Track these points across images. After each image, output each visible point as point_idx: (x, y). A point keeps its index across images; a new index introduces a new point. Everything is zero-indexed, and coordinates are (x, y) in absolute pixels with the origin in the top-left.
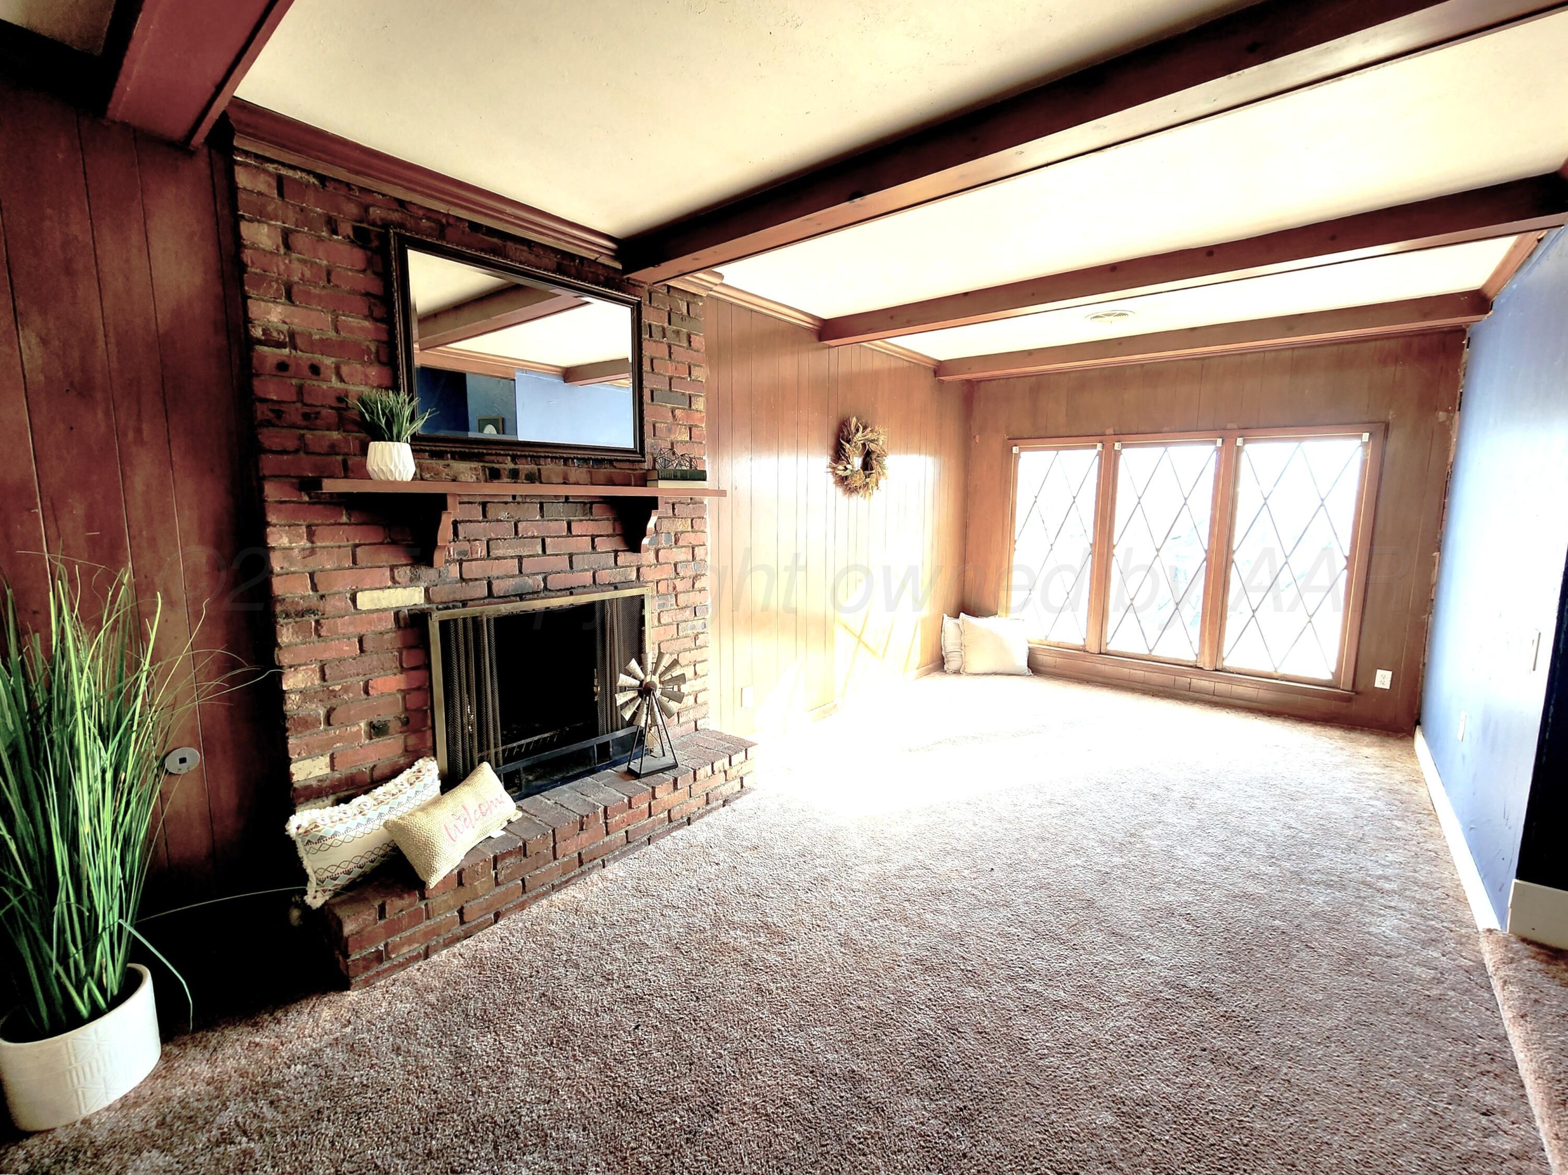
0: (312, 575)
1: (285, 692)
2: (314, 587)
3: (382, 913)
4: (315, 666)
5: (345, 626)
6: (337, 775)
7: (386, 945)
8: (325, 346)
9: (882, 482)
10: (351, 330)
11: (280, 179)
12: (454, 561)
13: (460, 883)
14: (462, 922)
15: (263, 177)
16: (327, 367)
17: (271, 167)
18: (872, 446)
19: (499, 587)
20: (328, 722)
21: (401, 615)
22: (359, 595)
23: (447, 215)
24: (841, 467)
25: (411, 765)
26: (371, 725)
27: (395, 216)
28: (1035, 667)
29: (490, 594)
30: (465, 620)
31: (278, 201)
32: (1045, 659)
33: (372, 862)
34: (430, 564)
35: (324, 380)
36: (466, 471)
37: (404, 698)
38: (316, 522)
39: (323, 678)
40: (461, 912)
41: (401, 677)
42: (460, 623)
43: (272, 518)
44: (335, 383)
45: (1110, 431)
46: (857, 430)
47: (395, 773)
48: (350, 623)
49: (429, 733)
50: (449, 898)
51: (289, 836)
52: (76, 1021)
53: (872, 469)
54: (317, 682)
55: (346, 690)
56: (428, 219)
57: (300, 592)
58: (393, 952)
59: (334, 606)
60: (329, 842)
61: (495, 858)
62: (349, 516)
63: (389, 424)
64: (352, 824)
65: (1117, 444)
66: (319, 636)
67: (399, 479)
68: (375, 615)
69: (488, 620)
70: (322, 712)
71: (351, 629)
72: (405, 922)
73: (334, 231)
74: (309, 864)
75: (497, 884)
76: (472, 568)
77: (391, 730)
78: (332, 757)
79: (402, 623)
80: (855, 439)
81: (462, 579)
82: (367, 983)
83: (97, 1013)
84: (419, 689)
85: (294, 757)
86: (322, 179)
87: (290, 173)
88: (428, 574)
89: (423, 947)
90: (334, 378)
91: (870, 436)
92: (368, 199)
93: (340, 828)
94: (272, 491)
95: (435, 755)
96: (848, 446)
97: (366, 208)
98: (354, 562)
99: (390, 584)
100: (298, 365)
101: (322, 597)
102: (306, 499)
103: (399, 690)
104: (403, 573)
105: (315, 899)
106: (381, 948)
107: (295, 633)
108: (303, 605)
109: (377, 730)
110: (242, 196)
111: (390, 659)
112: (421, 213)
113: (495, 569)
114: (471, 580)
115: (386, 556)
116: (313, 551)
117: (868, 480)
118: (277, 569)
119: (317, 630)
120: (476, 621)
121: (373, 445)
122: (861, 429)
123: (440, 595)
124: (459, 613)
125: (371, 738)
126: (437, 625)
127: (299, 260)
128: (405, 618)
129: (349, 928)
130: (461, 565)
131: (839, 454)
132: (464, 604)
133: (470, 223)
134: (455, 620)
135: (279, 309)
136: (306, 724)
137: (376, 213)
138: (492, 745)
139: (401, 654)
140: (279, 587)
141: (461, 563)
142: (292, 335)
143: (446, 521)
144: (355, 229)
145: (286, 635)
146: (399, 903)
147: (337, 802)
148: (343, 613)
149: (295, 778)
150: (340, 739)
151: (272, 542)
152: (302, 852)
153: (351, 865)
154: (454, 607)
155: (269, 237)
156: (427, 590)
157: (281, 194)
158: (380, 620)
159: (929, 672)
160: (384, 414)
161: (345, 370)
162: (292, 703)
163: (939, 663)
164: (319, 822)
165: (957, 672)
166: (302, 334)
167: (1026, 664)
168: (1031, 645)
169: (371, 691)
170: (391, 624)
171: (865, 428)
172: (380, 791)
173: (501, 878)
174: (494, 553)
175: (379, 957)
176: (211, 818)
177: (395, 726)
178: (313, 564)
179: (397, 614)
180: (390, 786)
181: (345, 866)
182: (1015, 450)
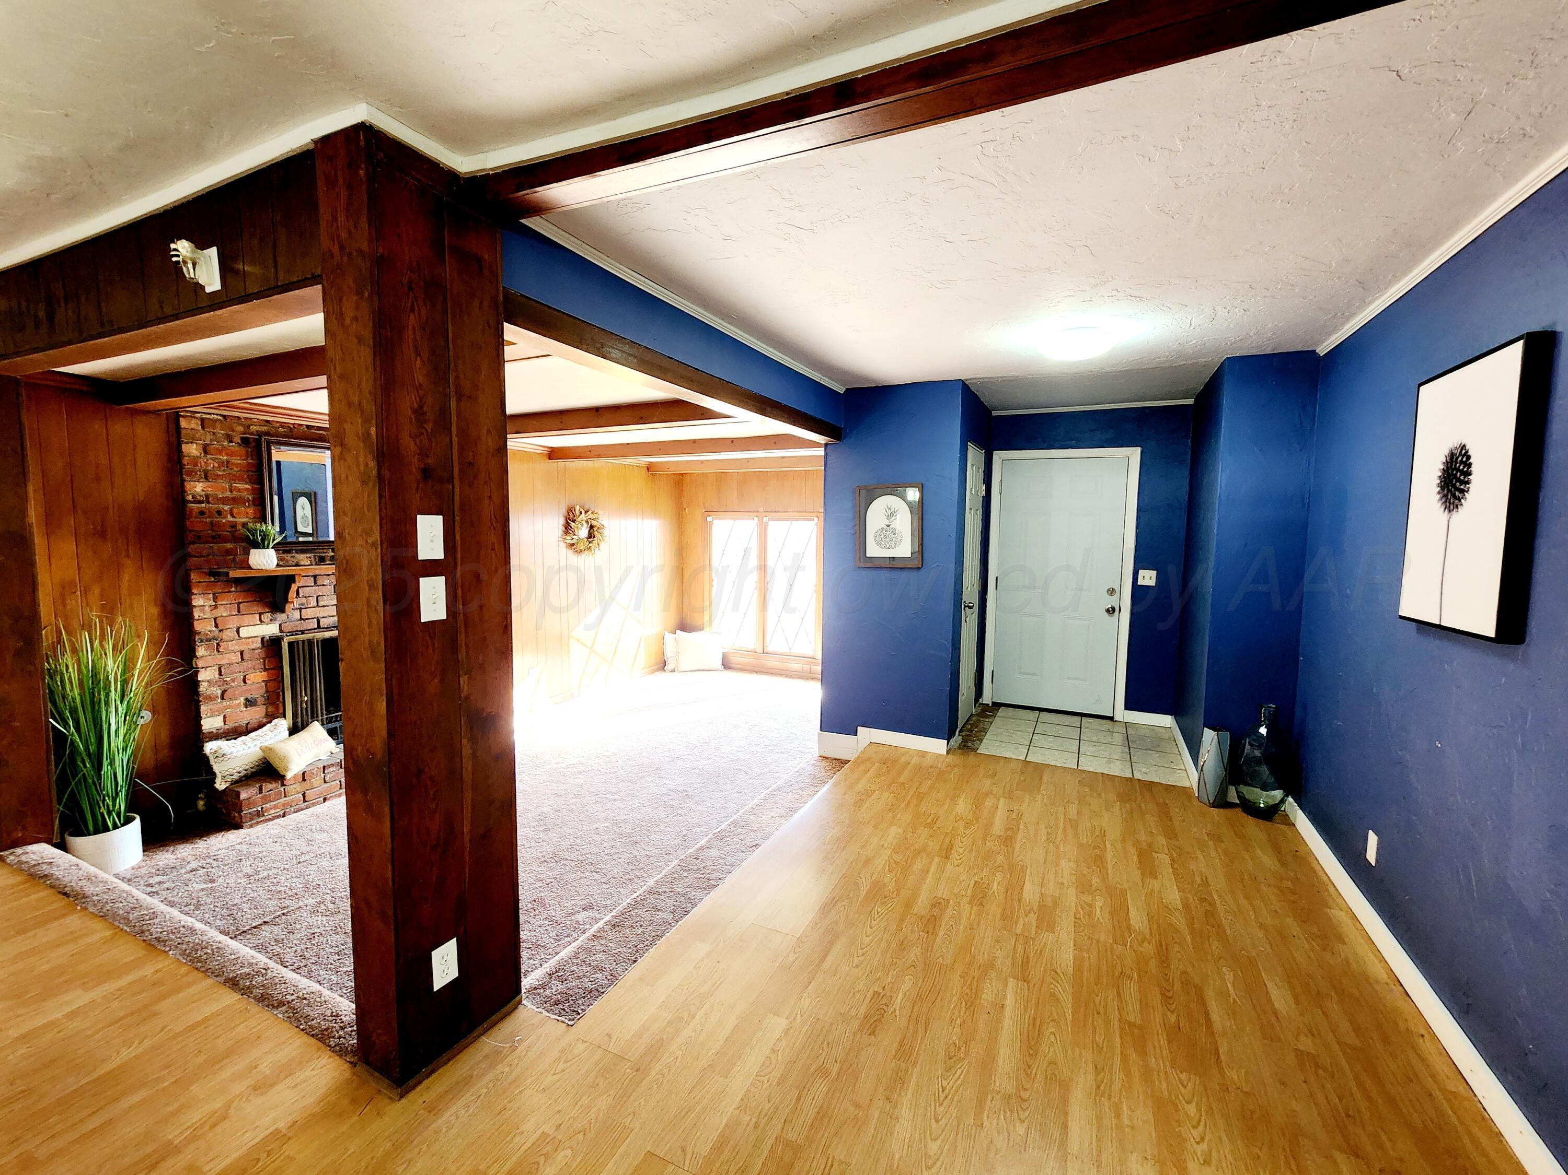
0: (215, 619)
1: (199, 681)
2: (216, 626)
3: (261, 792)
4: (216, 668)
5: (234, 646)
6: (227, 727)
7: (262, 808)
8: (224, 501)
9: (602, 545)
10: (239, 491)
11: (202, 420)
12: (297, 609)
13: (304, 780)
14: (305, 801)
15: (194, 421)
16: (226, 511)
17: (198, 415)
18: (594, 523)
19: (324, 623)
20: (223, 698)
21: (265, 639)
22: (241, 629)
23: (293, 424)
24: (569, 538)
25: (270, 722)
26: (247, 700)
27: (264, 429)
28: (726, 665)
29: (319, 627)
30: (303, 641)
31: (202, 432)
32: (735, 660)
33: (252, 768)
34: (283, 611)
35: (224, 518)
36: (304, 559)
37: (266, 685)
38: (218, 591)
39: (220, 674)
40: (304, 795)
41: (265, 673)
42: (301, 643)
43: (195, 591)
44: (230, 518)
45: (761, 510)
46: (581, 513)
47: (261, 726)
48: (236, 644)
49: (281, 705)
50: (298, 787)
51: (205, 754)
52: (106, 829)
53: (594, 537)
54: (217, 676)
55: (233, 680)
56: (282, 427)
57: (209, 628)
58: (265, 812)
59: (227, 635)
60: (228, 756)
61: (324, 767)
62: (236, 587)
63: (263, 540)
64: (239, 748)
65: (765, 518)
66: (219, 652)
67: (268, 568)
68: (250, 640)
69: (317, 641)
70: (219, 692)
71: (237, 647)
72: (273, 797)
73: (231, 442)
74: (217, 768)
75: (325, 782)
76: (307, 613)
77: (259, 703)
78: (225, 717)
79: (266, 645)
80: (579, 519)
81: (301, 619)
82: (251, 826)
83: (115, 827)
84: (275, 680)
85: (203, 716)
86: (225, 417)
87: (208, 416)
88: (281, 617)
89: (282, 812)
90: (229, 516)
91: (591, 516)
92: (249, 422)
93: (233, 750)
94: (194, 577)
95: (285, 717)
96: (573, 524)
97: (249, 427)
98: (239, 612)
99: (259, 623)
100: (209, 512)
101: (221, 631)
102: (213, 579)
103: (264, 681)
104: (267, 617)
105: (220, 785)
106: (259, 809)
107: (206, 650)
108: (211, 635)
109: (249, 703)
110: (183, 432)
111: (259, 664)
112: (278, 425)
113: (320, 612)
114: (307, 619)
115: (257, 608)
116: (216, 607)
117: (590, 545)
118: (196, 617)
119: (217, 648)
120: (310, 642)
121: (253, 551)
122: (583, 512)
123: (288, 627)
124: (301, 637)
125: (246, 707)
126: (287, 644)
127: (211, 459)
128: (267, 641)
129: (243, 796)
130: (300, 612)
131: (567, 528)
132: (303, 632)
133: (307, 425)
134: (298, 642)
135: (201, 484)
136: (210, 698)
137: (254, 428)
138: (320, 714)
139: (265, 661)
140: (198, 626)
141: (301, 609)
142: (207, 496)
143: (294, 587)
144: (242, 439)
145: (201, 651)
146: (270, 786)
147: (227, 740)
148: (232, 639)
149: (203, 728)
150: (229, 707)
151: (194, 603)
152: (212, 762)
153: (241, 769)
154: (297, 634)
155: (196, 450)
156: (280, 625)
157: (203, 427)
158: (253, 642)
159: (653, 672)
160: (260, 535)
161: (235, 511)
162: (203, 688)
163: (663, 665)
164: (222, 747)
165: (673, 671)
166: (212, 495)
167: (720, 662)
168: (724, 651)
169: (247, 681)
170: (259, 645)
171: (586, 512)
172: (253, 734)
173: (327, 779)
174: (321, 604)
175: (259, 814)
176: (156, 748)
177: (261, 700)
178: (217, 613)
179: (262, 639)
180: (259, 732)
181: (238, 769)
182: (709, 519)
